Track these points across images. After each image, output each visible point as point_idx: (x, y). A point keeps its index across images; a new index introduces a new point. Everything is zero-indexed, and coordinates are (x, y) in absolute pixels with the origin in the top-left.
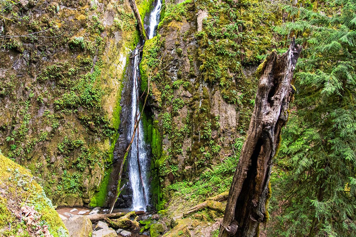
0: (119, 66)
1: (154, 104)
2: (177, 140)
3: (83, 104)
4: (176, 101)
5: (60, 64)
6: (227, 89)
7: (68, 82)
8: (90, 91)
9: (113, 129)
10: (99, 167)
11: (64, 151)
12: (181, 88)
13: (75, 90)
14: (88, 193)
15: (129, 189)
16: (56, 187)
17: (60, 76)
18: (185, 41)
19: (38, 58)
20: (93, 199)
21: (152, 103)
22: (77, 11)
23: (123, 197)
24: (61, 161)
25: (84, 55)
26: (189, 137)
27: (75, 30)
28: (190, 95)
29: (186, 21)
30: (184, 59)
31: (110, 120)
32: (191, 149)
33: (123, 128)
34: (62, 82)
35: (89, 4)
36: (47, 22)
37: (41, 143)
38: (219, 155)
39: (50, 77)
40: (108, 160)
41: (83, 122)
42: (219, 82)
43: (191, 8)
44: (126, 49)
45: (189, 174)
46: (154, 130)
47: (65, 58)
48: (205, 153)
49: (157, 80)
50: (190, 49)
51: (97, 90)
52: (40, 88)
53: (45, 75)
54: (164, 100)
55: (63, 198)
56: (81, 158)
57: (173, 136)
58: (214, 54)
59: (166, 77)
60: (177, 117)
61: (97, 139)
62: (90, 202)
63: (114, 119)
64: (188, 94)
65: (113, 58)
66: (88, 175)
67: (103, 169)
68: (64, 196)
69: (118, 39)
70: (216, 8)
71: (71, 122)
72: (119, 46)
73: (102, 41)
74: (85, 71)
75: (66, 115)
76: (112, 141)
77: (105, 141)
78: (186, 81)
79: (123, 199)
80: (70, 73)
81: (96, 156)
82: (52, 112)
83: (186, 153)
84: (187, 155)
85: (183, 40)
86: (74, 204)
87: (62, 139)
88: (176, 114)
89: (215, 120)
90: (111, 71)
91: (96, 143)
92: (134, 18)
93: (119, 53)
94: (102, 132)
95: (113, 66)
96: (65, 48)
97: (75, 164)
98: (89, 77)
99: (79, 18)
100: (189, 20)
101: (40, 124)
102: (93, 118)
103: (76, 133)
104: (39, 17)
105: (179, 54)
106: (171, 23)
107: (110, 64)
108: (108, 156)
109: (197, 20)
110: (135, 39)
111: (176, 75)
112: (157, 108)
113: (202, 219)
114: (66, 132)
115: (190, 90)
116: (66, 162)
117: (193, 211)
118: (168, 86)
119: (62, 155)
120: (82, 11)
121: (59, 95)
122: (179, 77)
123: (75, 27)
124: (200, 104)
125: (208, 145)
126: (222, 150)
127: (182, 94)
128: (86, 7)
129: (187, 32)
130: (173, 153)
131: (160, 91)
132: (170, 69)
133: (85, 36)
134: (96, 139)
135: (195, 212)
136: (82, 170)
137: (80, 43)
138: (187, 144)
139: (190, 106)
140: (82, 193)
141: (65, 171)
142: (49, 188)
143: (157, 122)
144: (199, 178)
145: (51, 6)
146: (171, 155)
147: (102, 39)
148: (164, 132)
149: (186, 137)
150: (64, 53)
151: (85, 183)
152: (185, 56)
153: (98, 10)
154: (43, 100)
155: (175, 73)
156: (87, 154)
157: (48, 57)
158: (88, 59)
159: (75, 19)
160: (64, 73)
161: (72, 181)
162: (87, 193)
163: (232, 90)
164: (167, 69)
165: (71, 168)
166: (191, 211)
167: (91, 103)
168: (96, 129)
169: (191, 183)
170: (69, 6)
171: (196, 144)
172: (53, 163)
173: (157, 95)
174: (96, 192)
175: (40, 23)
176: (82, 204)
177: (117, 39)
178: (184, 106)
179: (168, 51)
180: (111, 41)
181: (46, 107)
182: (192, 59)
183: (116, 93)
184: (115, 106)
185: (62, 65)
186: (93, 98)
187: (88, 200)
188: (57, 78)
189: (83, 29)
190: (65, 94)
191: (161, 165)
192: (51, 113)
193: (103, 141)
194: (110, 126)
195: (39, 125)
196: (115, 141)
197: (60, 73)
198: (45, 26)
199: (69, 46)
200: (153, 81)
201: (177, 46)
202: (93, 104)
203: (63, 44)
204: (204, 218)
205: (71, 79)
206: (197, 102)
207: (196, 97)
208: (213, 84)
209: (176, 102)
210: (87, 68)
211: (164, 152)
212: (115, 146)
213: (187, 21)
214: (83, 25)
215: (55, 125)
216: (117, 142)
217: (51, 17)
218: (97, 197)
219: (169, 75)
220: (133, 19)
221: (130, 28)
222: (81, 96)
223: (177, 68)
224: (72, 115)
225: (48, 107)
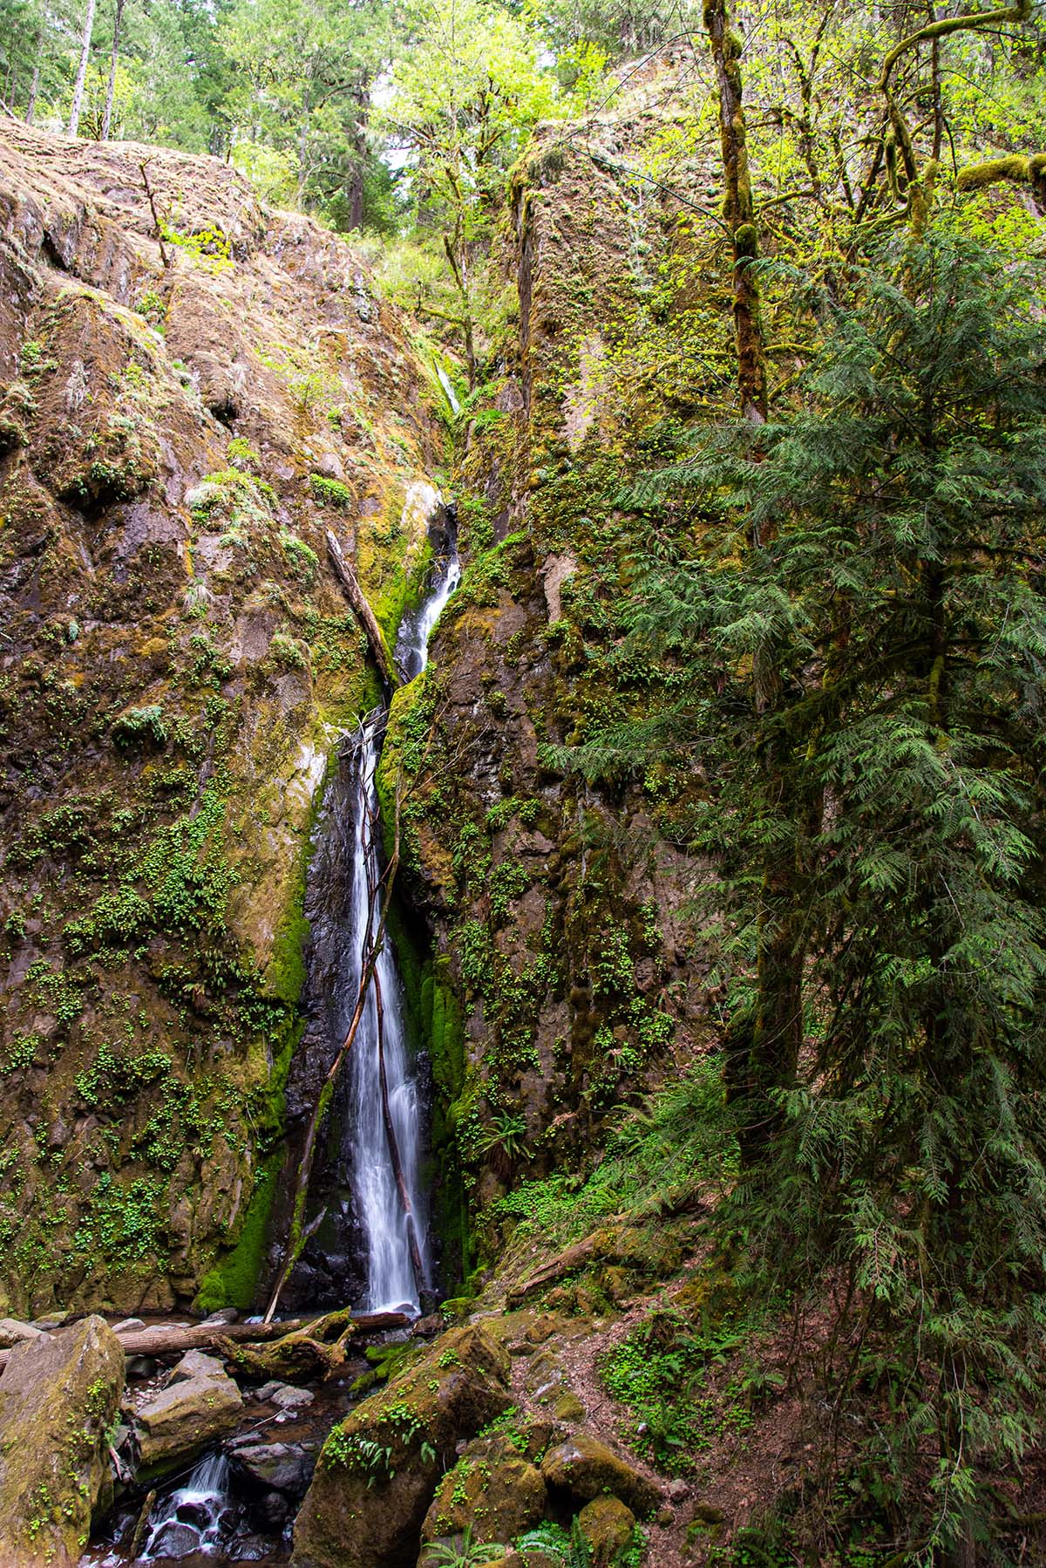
0: (295, 784)
1: (431, 898)
2: (510, 1014)
3: (164, 923)
4: (500, 874)
5: (84, 802)
6: (673, 801)
7: (113, 855)
8: (188, 876)
9: (276, 1003)
10: (226, 1148)
11: (100, 1101)
12: (515, 826)
13: (137, 881)
14: (190, 1255)
15: (351, 1228)
16: (68, 1239)
17: (81, 838)
18: (512, 666)
19: (10, 792)
20: (211, 1278)
21: (426, 896)
22: (139, 630)
23: (326, 1262)
24: (88, 1138)
25: (166, 761)
26: (558, 999)
27: (132, 688)
28: (547, 846)
29: (511, 603)
30: (514, 725)
31: (262, 972)
32: (569, 1045)
33: (318, 997)
34: (88, 859)
35: (180, 604)
36: (37, 676)
37: (16, 1078)
38: (670, 1052)
39: (51, 850)
40: (263, 1119)
41: (168, 989)
42: (641, 780)
43: (522, 557)
44: (328, 728)
45: (568, 1145)
46: (438, 993)
47: (101, 781)
48: (615, 1051)
49: (436, 814)
50: (536, 687)
51: (210, 870)
52: (17, 888)
53: (33, 842)
54: (462, 876)
55: (98, 1282)
56: (161, 1122)
57: (497, 1004)
58: (610, 689)
59: (462, 798)
60: (509, 929)
61: (220, 1045)
62: (196, 1290)
63: (278, 965)
64: (541, 841)
65: (269, 762)
66: (191, 1184)
67: (248, 1158)
68: (99, 1274)
69: (289, 700)
70: (604, 538)
71: (125, 995)
72: (298, 720)
73: (228, 709)
74: (171, 816)
75: (106, 969)
76: (276, 1048)
77: (251, 1049)
78: (529, 798)
79: (330, 1273)
80: (117, 827)
81: (215, 1108)
82: (58, 964)
83: (553, 1062)
84: (557, 1069)
85: (507, 664)
86: (136, 1303)
87: (93, 1055)
88: (502, 922)
89: (641, 920)
90: (263, 802)
91: (216, 1061)
92: (356, 627)
93: (294, 744)
94: (238, 1019)
95: (269, 786)
96: (99, 748)
97: (142, 1146)
98: (184, 831)
99: (145, 650)
100: (521, 595)
101: (14, 1009)
102: (203, 971)
103: (145, 1030)
104: (14, 664)
105: (498, 712)
106: (463, 618)
107: (261, 781)
108: (263, 1107)
109: (543, 591)
110: (365, 693)
111: (496, 786)
112: (443, 911)
113: (571, 1308)
114: (104, 1031)
115: (544, 826)
116: (110, 1142)
117: (543, 1277)
118: (472, 828)
119: (92, 1117)
120: (156, 627)
121: (83, 903)
122: (507, 790)
123: (131, 678)
124: (581, 872)
125: (623, 1018)
126: (683, 1032)
127: (519, 847)
128: (171, 615)
129: (515, 636)
130: (501, 1067)
131: (448, 850)
132: (472, 769)
133: (168, 702)
134: (215, 1047)
135: (553, 1281)
136: (166, 1164)
137: (150, 724)
138: (553, 1029)
139: (553, 883)
140: (165, 1257)
141: (106, 1177)
142: (43, 1244)
143: (446, 960)
144: (602, 1155)
145: (48, 626)
146: (496, 1078)
147: (226, 702)
148: (469, 993)
149: (549, 999)
150: (96, 766)
151: (176, 1215)
152: (518, 716)
153: (212, 617)
154: (25, 928)
155: (493, 779)
156: (185, 1103)
157: (47, 785)
158: (178, 773)
159: (134, 655)
160: (97, 827)
161: (130, 1211)
162: (184, 1254)
163: (695, 802)
164: (464, 769)
165: (127, 1161)
166: (536, 1280)
167: (191, 918)
168: (214, 1008)
169: (573, 1180)
170: (113, 619)
171: (584, 1022)
172: (57, 1148)
173: (438, 863)
174: (224, 1250)
175: (13, 683)
176: (169, 1302)
177: (287, 700)
178: (528, 889)
179: (463, 710)
180: (264, 707)
181: (36, 951)
182: (544, 719)
183: (284, 876)
184: (283, 919)
185: (90, 803)
186: (199, 900)
187: (192, 1283)
188: (76, 849)
189: (161, 681)
190: (102, 899)
191: (460, 1122)
192: (52, 969)
193: (242, 1052)
194: (263, 992)
195: (12, 1015)
196: (289, 1048)
197: (81, 831)
198: (32, 688)
199: (114, 738)
200: (420, 820)
201: (490, 685)
202: (199, 919)
203: (94, 737)
204: (580, 1301)
205: (123, 844)
206: (572, 864)
207: (567, 846)
208: (621, 792)
209: (501, 878)
210: (177, 803)
211: (470, 1069)
212: (292, 1067)
213: (515, 599)
214: (160, 669)
215: (66, 1010)
216: (300, 1050)
217: (52, 660)
218: (228, 1272)
219: (472, 790)
220: (352, 632)
221: (344, 661)
222: (156, 896)
223: (496, 761)
224: (127, 967)
225: (44, 948)
